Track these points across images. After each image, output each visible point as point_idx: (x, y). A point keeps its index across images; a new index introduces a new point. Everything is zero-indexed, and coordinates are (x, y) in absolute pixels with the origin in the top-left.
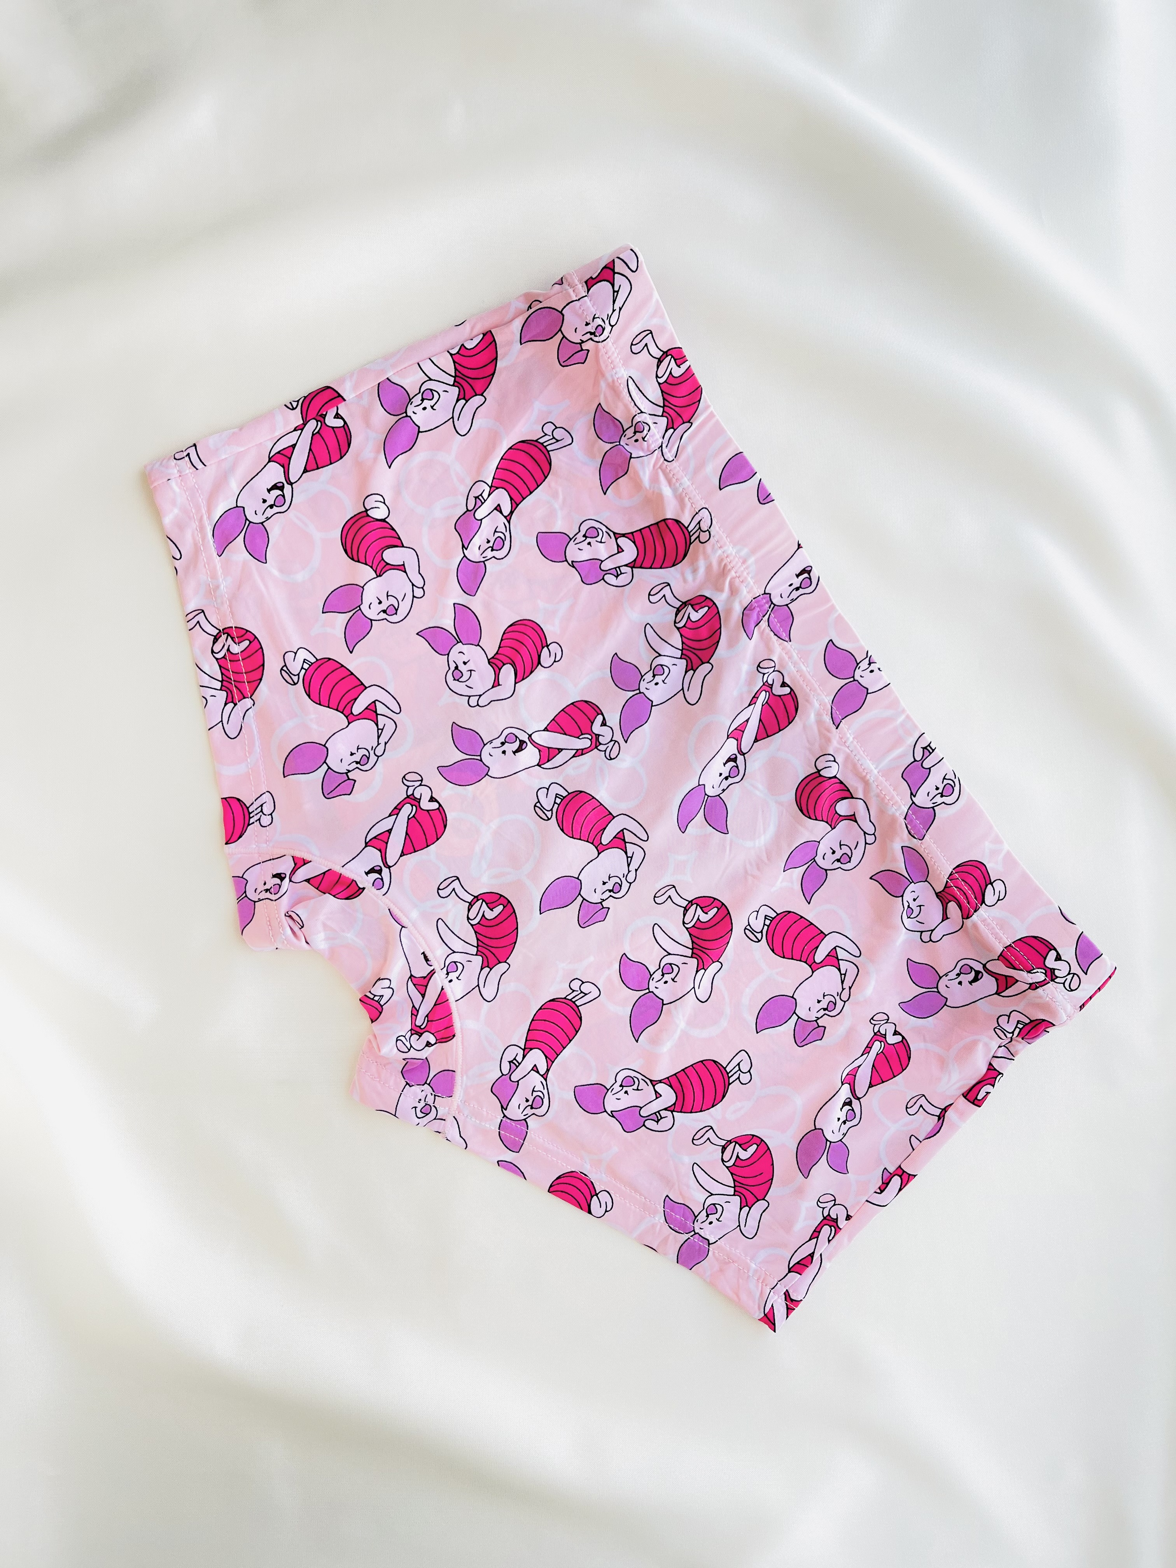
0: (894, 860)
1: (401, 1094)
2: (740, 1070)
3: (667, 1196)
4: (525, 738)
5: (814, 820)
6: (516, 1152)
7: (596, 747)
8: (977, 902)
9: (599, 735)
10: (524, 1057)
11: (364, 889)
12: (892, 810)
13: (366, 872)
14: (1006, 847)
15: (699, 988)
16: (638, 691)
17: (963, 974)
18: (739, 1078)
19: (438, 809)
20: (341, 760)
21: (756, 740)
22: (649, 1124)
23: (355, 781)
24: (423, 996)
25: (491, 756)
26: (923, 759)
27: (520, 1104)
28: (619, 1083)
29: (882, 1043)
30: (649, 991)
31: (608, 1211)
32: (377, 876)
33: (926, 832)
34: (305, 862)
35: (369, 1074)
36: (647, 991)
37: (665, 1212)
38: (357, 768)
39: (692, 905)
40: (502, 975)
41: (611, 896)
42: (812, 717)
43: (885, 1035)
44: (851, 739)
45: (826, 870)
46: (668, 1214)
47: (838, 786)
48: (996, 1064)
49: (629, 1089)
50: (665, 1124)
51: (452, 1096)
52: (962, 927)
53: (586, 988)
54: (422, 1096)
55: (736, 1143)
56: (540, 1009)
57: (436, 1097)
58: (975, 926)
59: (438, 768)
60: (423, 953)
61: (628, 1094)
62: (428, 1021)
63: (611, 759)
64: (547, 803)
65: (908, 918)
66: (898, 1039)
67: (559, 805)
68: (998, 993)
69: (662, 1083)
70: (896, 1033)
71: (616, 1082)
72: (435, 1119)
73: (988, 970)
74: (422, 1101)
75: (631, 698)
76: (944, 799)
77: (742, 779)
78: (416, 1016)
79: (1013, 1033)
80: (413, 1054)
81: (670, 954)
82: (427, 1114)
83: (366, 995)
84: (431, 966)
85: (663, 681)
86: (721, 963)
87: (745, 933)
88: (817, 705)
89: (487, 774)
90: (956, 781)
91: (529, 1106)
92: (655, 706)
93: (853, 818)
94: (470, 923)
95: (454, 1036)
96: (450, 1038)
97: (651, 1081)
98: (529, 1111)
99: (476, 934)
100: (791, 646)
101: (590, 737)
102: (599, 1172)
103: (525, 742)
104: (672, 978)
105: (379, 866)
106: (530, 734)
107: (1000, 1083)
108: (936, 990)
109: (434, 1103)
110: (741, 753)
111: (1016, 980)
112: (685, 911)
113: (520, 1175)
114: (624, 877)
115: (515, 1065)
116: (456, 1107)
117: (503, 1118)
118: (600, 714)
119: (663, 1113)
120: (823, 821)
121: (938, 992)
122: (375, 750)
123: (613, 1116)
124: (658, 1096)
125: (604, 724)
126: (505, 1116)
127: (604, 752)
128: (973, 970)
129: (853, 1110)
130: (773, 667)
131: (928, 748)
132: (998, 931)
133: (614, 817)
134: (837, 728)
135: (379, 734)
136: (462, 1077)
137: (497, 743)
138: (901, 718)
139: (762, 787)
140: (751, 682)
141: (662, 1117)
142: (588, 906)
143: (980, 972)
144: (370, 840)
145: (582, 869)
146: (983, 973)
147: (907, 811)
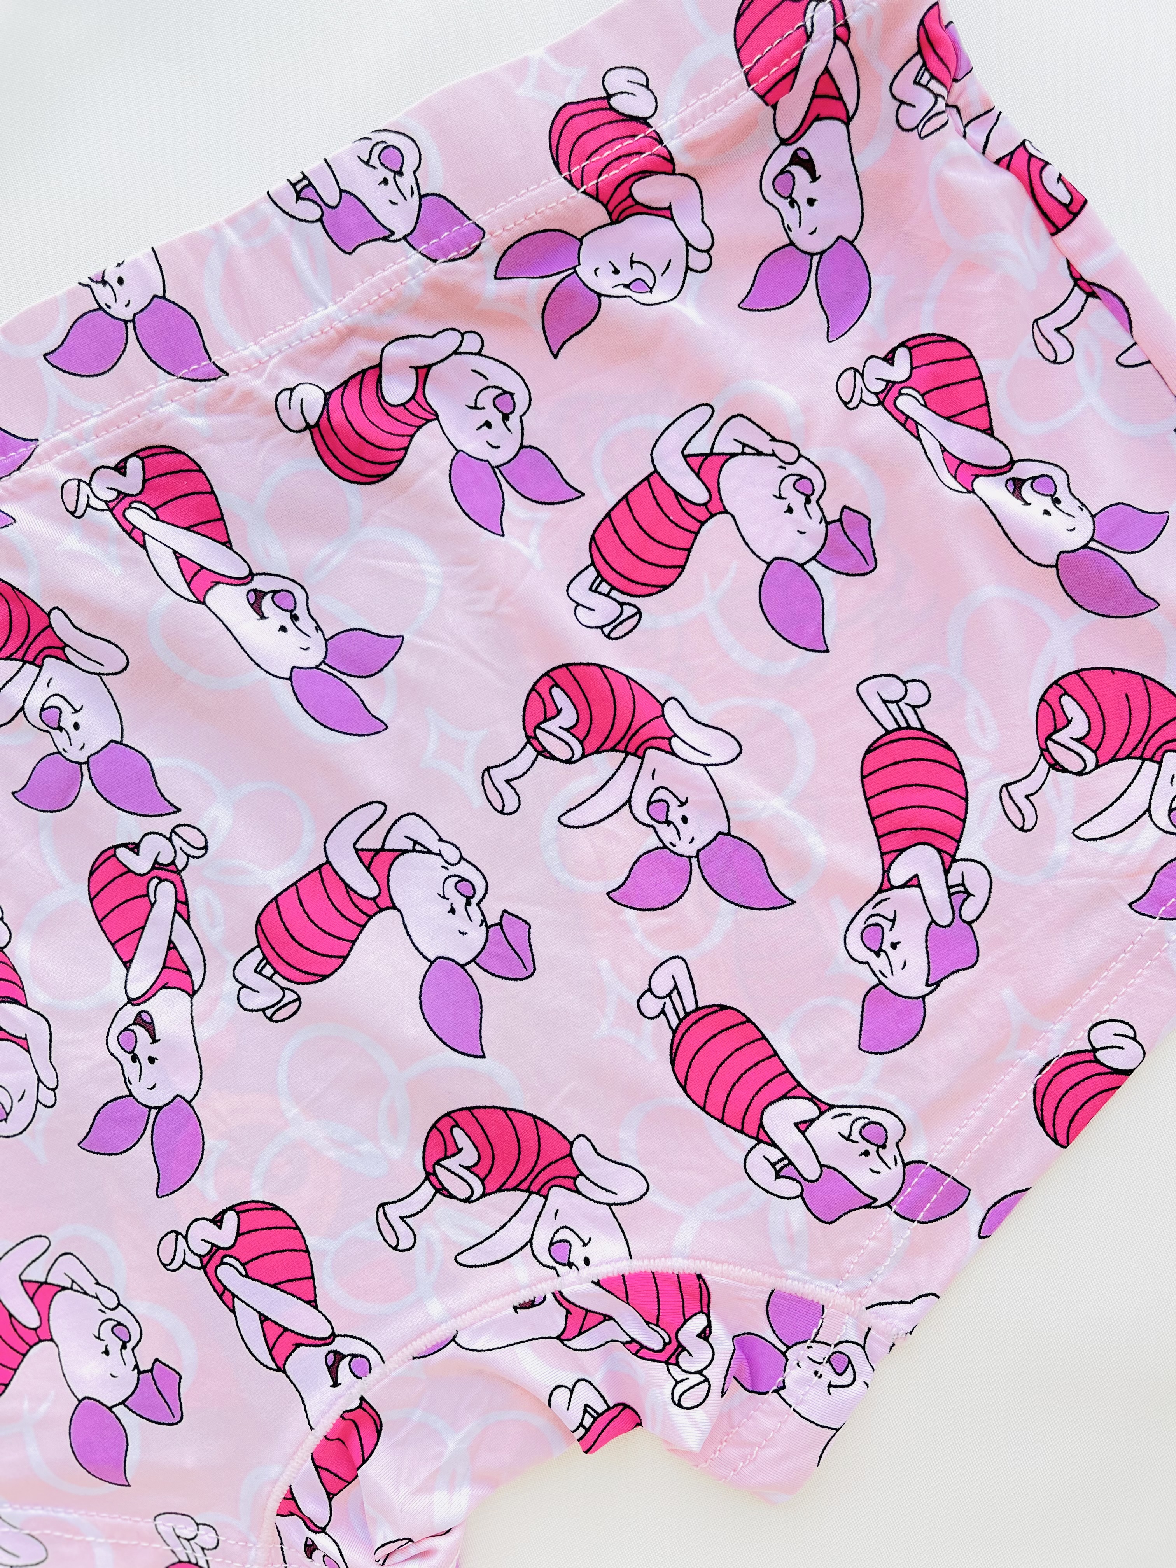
0: (520, 300)
1: (794, 1410)
2: (897, 702)
3: (1130, 905)
4: (131, 1012)
5: (406, 454)
6: (969, 1194)
7: (179, 872)
8: (642, 135)
9: (156, 862)
10: (774, 1144)
11: (362, 1399)
12: (413, 287)
13: (332, 1383)
14: (538, 53)
15: (709, 755)
16: (85, 767)
17: (792, 192)
18: (914, 707)
19: (238, 1213)
20: (113, 1376)
21: (228, 544)
22: (969, 912)
23: (157, 1360)
25: (154, 1087)
26: (320, 202)
27: (871, 1169)
28: (870, 957)
29: (904, 391)
30: (695, 857)
31: (1135, 1034)
32: (344, 1364)
33: (470, 219)
34: (290, 1497)
35: (742, 1464)
36: (694, 861)
37: (1165, 917)
38: (133, 1349)
39: (536, 738)
40: (599, 1154)
41: (478, 904)
42: (199, 422)
43: (888, 382)
44: (255, 348)
45: (522, 447)
46: (1170, 913)
47: (352, 392)
48: (1000, 148)
49: (889, 938)
50: (976, 881)
51: (823, 1306)
52: (694, 179)
53: (662, 985)
54: (808, 1369)
55: (1049, 738)
56: (684, 1087)
57: (817, 1339)
58: (692, 147)
59: (158, 1197)
60: (516, 1309)
61: (899, 943)
62: (657, 1325)
63: (206, 847)
64: (268, 995)
65: (651, 291)
66: (902, 355)
67: (276, 972)
68: (847, 121)
69: (889, 868)
70: (889, 358)
71: (867, 963)
72: (863, 1348)
73: (793, 135)
74: (821, 1369)
75: (93, 784)
76: (408, 170)
77: (303, 587)
78: (642, 1346)
79: (936, 96)
80: (716, 1374)
81: (629, 801)
82: (850, 1362)
83: (579, 1440)
84: (545, 1298)
85: (76, 711)
86: (669, 699)
87: (617, 639)
88: (171, 408)
89: (189, 1102)
90: (377, 137)
91: (877, 1152)
92: (122, 737)
93: (422, 372)
94: (478, 1199)
95: (699, 1277)
96: (703, 1285)
97: (880, 891)
98: (889, 1154)
99: (504, 1191)
100: (46, 440)
101: (156, 881)
102: (1049, 1034)
103: (139, 1014)
104: (679, 806)
105: (328, 1354)
106: (126, 1001)
107: (1040, 148)
108: (816, 259)
109: (830, 1345)
110: (247, 580)
111: (823, 74)
112: (546, 754)
113: (1018, 1199)
114: (447, 869)
115: (785, 1166)
116: (848, 1299)
117: (891, 1208)
118: (115, 852)
119: (954, 879)
120: (412, 436)
121: (822, 253)
122: (106, 1308)
123: (938, 984)
124: (915, 882)
125: (135, 848)
126: (888, 1204)
127: (191, 859)
128: (788, 168)
129: (1034, 479)
130: (79, 486)
131: (299, 187)
132: (711, 97)
133: (328, 862)
134: (227, 374)
135: (79, 1289)
136: (787, 1278)
137: (132, 1069)
138: (230, 234)
139: (327, 550)
140: (98, 535)
141: (961, 882)
142: (490, 954)
143: (795, 154)
144: (273, 1360)
145: (417, 948)
146: (799, 147)
147: (419, 255)
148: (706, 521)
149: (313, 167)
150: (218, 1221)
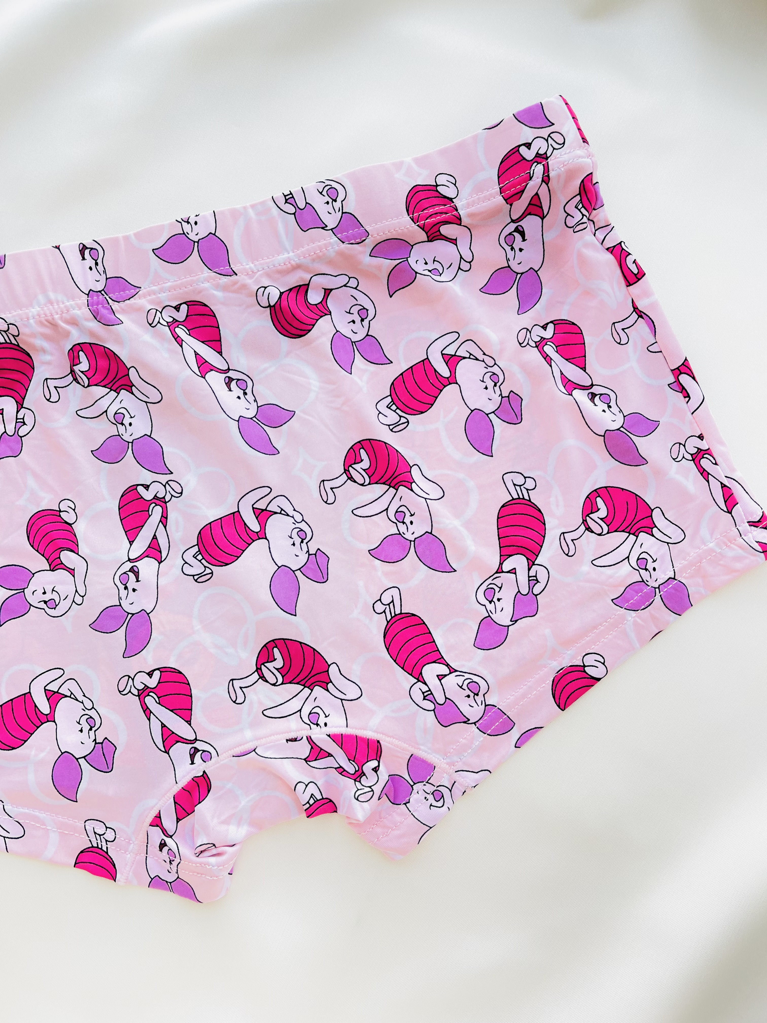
0: (379, 268)
1: (412, 814)
2: (520, 486)
3: (612, 600)
4: (129, 565)
5: (313, 328)
6: (514, 726)
7: (166, 503)
8: (449, 205)
9: (155, 496)
10: (425, 683)
11: (204, 772)
12: (331, 253)
13: (191, 763)
14: (408, 160)
15: (429, 494)
16: (130, 444)
17: (513, 244)
18: (527, 490)
19: (161, 672)
20: (82, 743)
21: (220, 353)
22: (536, 590)
23: (106, 738)
24: (330, 755)
25: (132, 603)
26: (295, 206)
27: (469, 705)
28: (487, 603)
29: (548, 343)
30: (413, 541)
31: (604, 662)
32: (199, 754)
33: (363, 227)
34: (158, 817)
35: (382, 836)
36: (412, 543)
37: (627, 608)
38: (95, 731)
39: (349, 471)
40: (341, 674)
41: (307, 543)
42: (219, 294)
43: (542, 338)
44: (252, 265)
45: (367, 335)
46: (630, 607)
47: (293, 294)
48: (610, 243)
49: (497, 596)
50: (542, 576)
51: (435, 767)
52: (469, 229)
53: (386, 599)
54: (422, 795)
55: (588, 515)
56: (388, 650)
57: (429, 782)
58: (470, 215)
59: (124, 657)
60: (287, 740)
61: (501, 599)
63: (181, 493)
64: (197, 569)
65: (440, 276)
66: (551, 327)
67: (203, 558)
68: (543, 218)
69: (503, 563)
70: (544, 327)
71: (485, 605)
72: (451, 791)
73: (518, 219)
74: (428, 796)
77: (252, 380)
78: (345, 770)
79: (583, 215)
80: (377, 789)
81: (387, 509)
82: (443, 796)
83: (305, 810)
84: (302, 738)
85: (131, 417)
86: (415, 465)
88: (207, 285)
89: (148, 614)
90: (328, 183)
91: (474, 697)
92: (151, 434)
93: (328, 292)
94: (279, 685)
95: (378, 742)
96: (379, 746)
97: (497, 572)
98: (479, 699)
99: (292, 683)
100: (145, 288)
101: (154, 505)
102: (564, 655)
103: (132, 567)
104: (410, 516)
105: (191, 748)
106: (127, 559)
107: (629, 247)
108: (519, 275)
109: (435, 786)
110: (226, 372)
111: (535, 195)
112: (352, 479)
113: (537, 731)
114: (295, 524)
115: (429, 694)
116: (447, 766)
117: (476, 725)
118: (137, 487)
119: (532, 573)
120: (317, 320)
121: (522, 274)
122: (86, 708)
123: (516, 621)
124: (514, 571)
125: (147, 487)
126: (475, 723)
127: (173, 497)
128: (513, 233)
129: (601, 395)
130: (156, 312)
131: (287, 197)
132: (483, 195)
133: (238, 511)
134: (236, 275)
135: (74, 698)
136: (420, 749)
138: (251, 213)
139: (266, 365)
140: (161, 337)
141: (535, 575)
142: (308, 568)
143: (517, 227)
144: (164, 747)
145: (273, 559)
146: (519, 224)
147: (337, 238)
148: (447, 386)
149: (296, 190)
150: (150, 674)
